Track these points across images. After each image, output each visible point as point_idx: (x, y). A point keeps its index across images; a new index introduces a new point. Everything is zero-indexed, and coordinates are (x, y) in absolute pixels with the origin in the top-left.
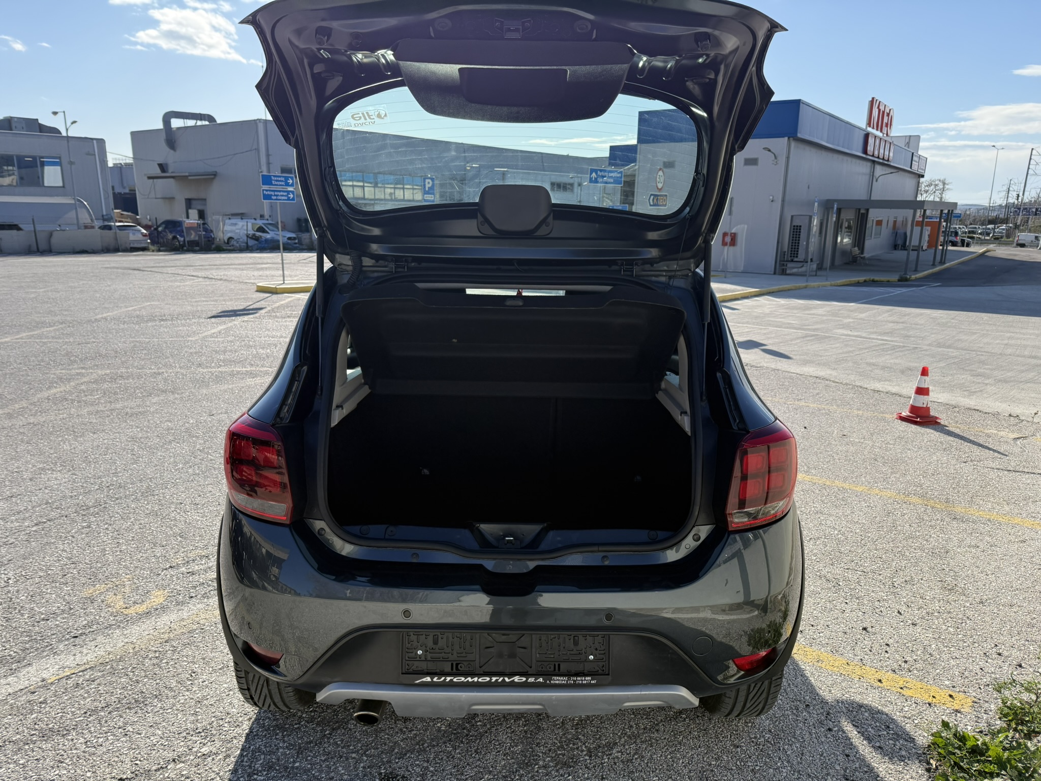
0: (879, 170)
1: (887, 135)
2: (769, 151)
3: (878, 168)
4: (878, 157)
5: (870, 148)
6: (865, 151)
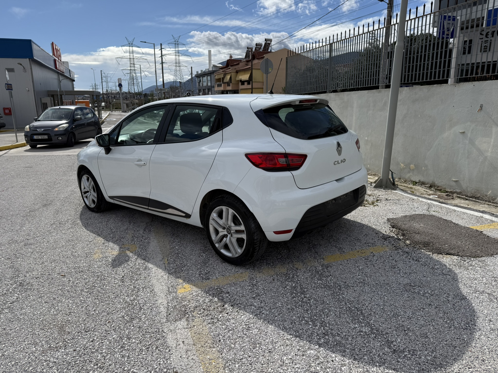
0: (61, 78)
1: (60, 61)
2: (21, 65)
3: (60, 76)
4: (61, 71)
5: (58, 66)
6: (56, 67)
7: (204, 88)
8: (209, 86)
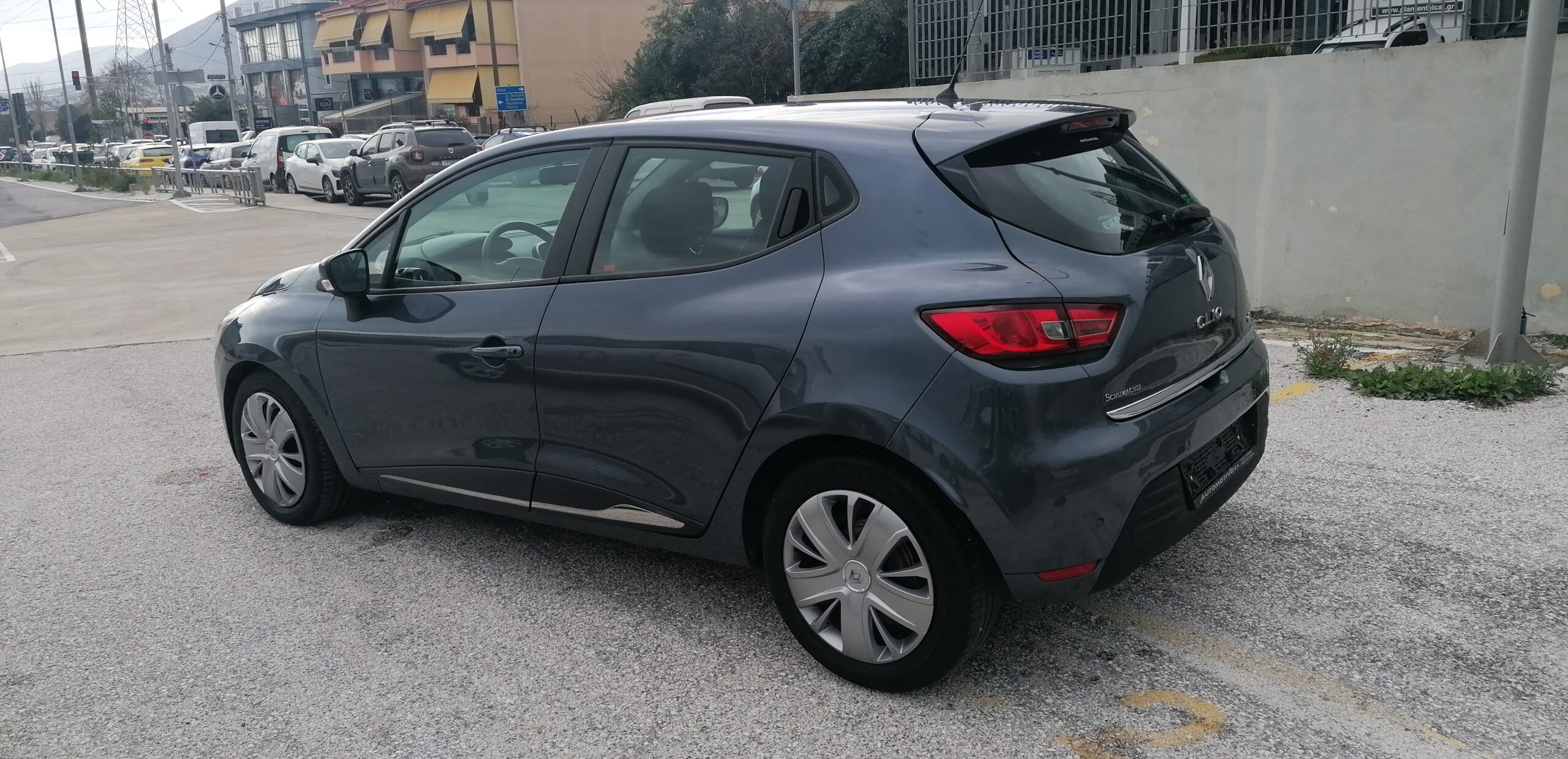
7: (273, 68)
8: (295, 60)
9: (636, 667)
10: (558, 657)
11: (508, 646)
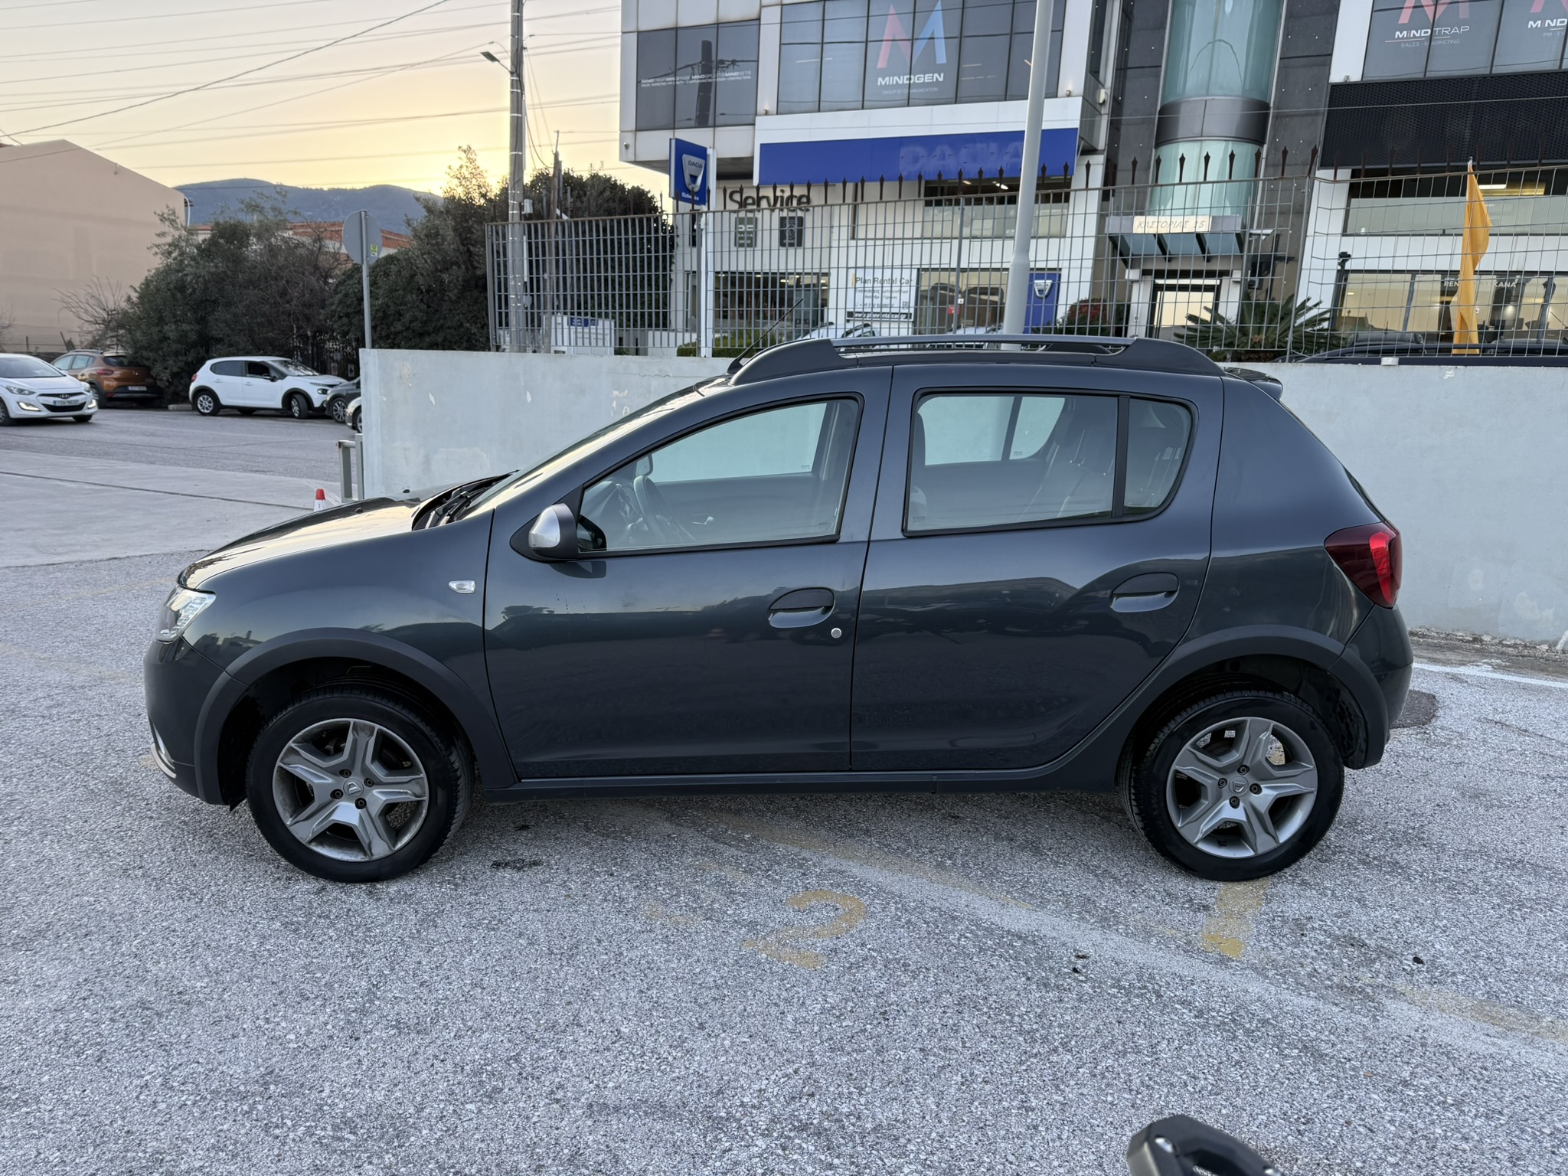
9: (331, 932)
10: (241, 933)
11: (177, 928)
